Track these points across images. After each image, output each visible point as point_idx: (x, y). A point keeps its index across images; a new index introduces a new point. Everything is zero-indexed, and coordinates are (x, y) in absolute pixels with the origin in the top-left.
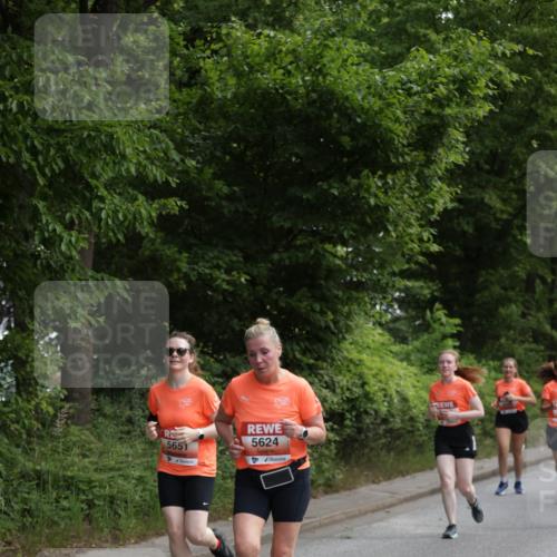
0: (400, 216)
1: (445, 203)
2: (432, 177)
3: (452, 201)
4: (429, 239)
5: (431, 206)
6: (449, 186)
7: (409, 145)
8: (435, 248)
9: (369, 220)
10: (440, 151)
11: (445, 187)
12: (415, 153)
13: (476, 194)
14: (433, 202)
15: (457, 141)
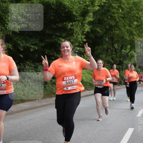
0: (77, 32)
1: (88, 29)
2: (85, 23)
3: (89, 29)
4: (83, 38)
5: (84, 30)
6: (89, 25)
7: (79, 16)
8: (85, 40)
9: (70, 33)
10: (87, 17)
11: (88, 26)
12: (81, 17)
13: (95, 28)
14: (85, 29)
15: (91, 15)
